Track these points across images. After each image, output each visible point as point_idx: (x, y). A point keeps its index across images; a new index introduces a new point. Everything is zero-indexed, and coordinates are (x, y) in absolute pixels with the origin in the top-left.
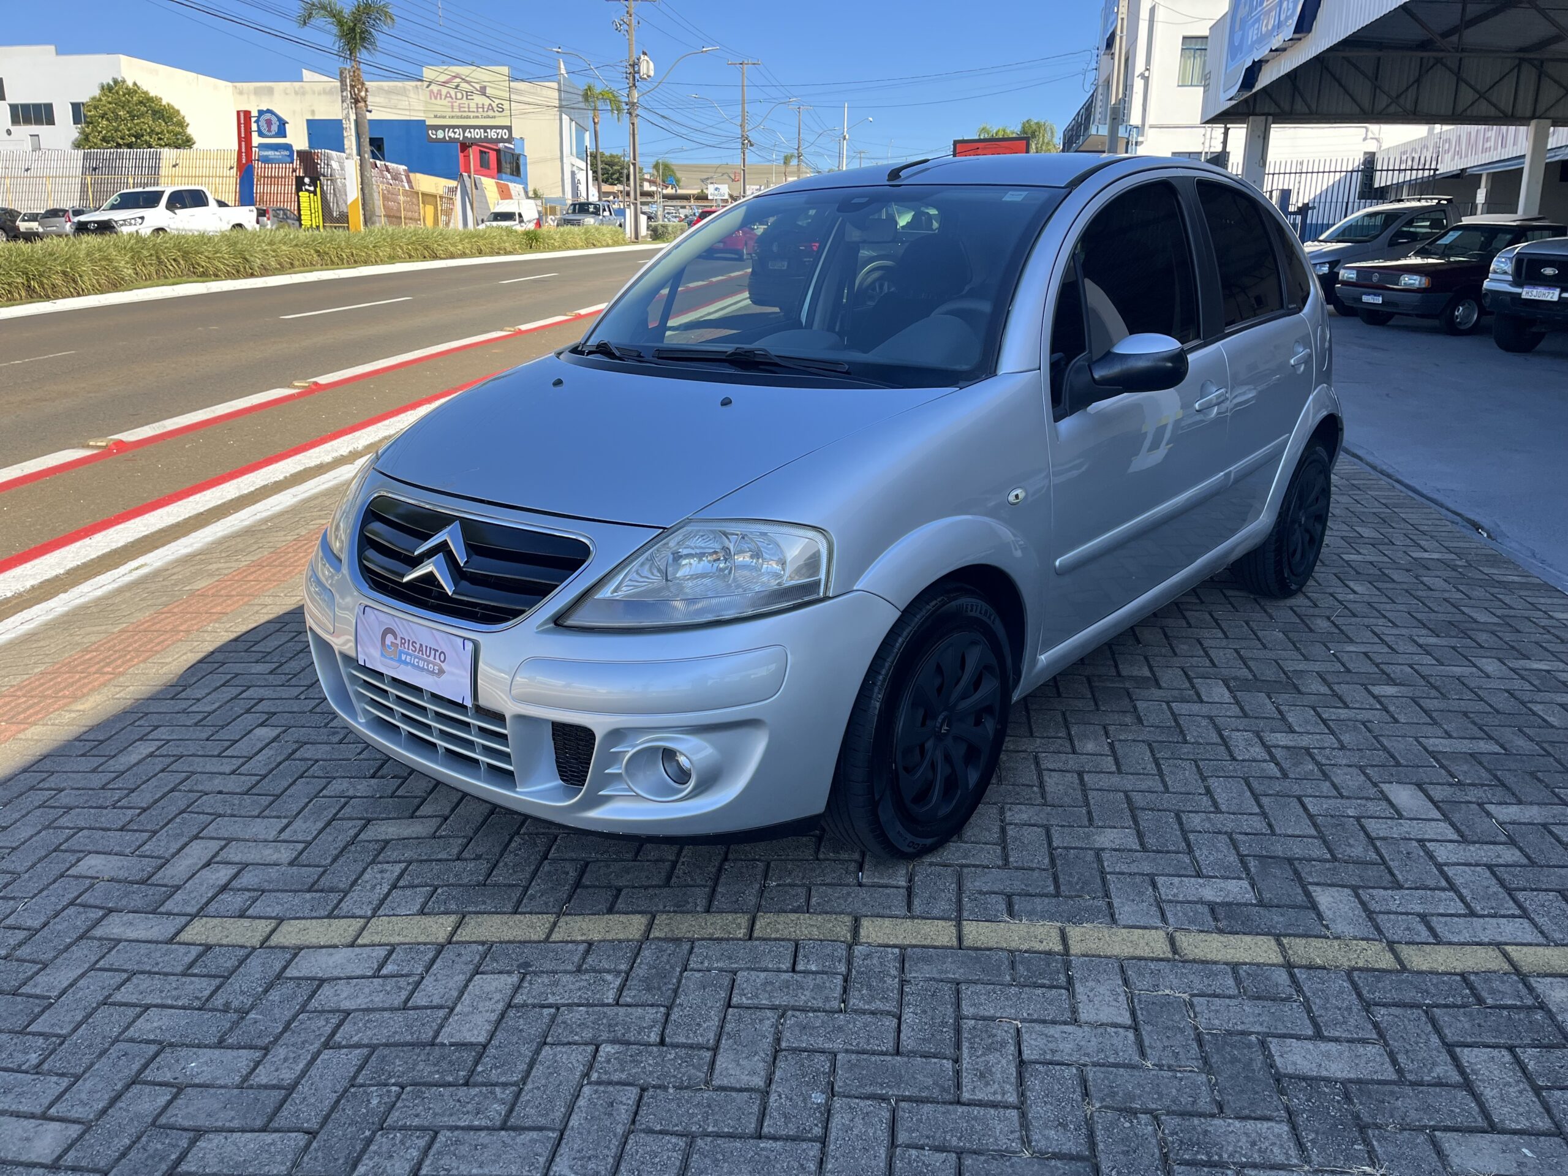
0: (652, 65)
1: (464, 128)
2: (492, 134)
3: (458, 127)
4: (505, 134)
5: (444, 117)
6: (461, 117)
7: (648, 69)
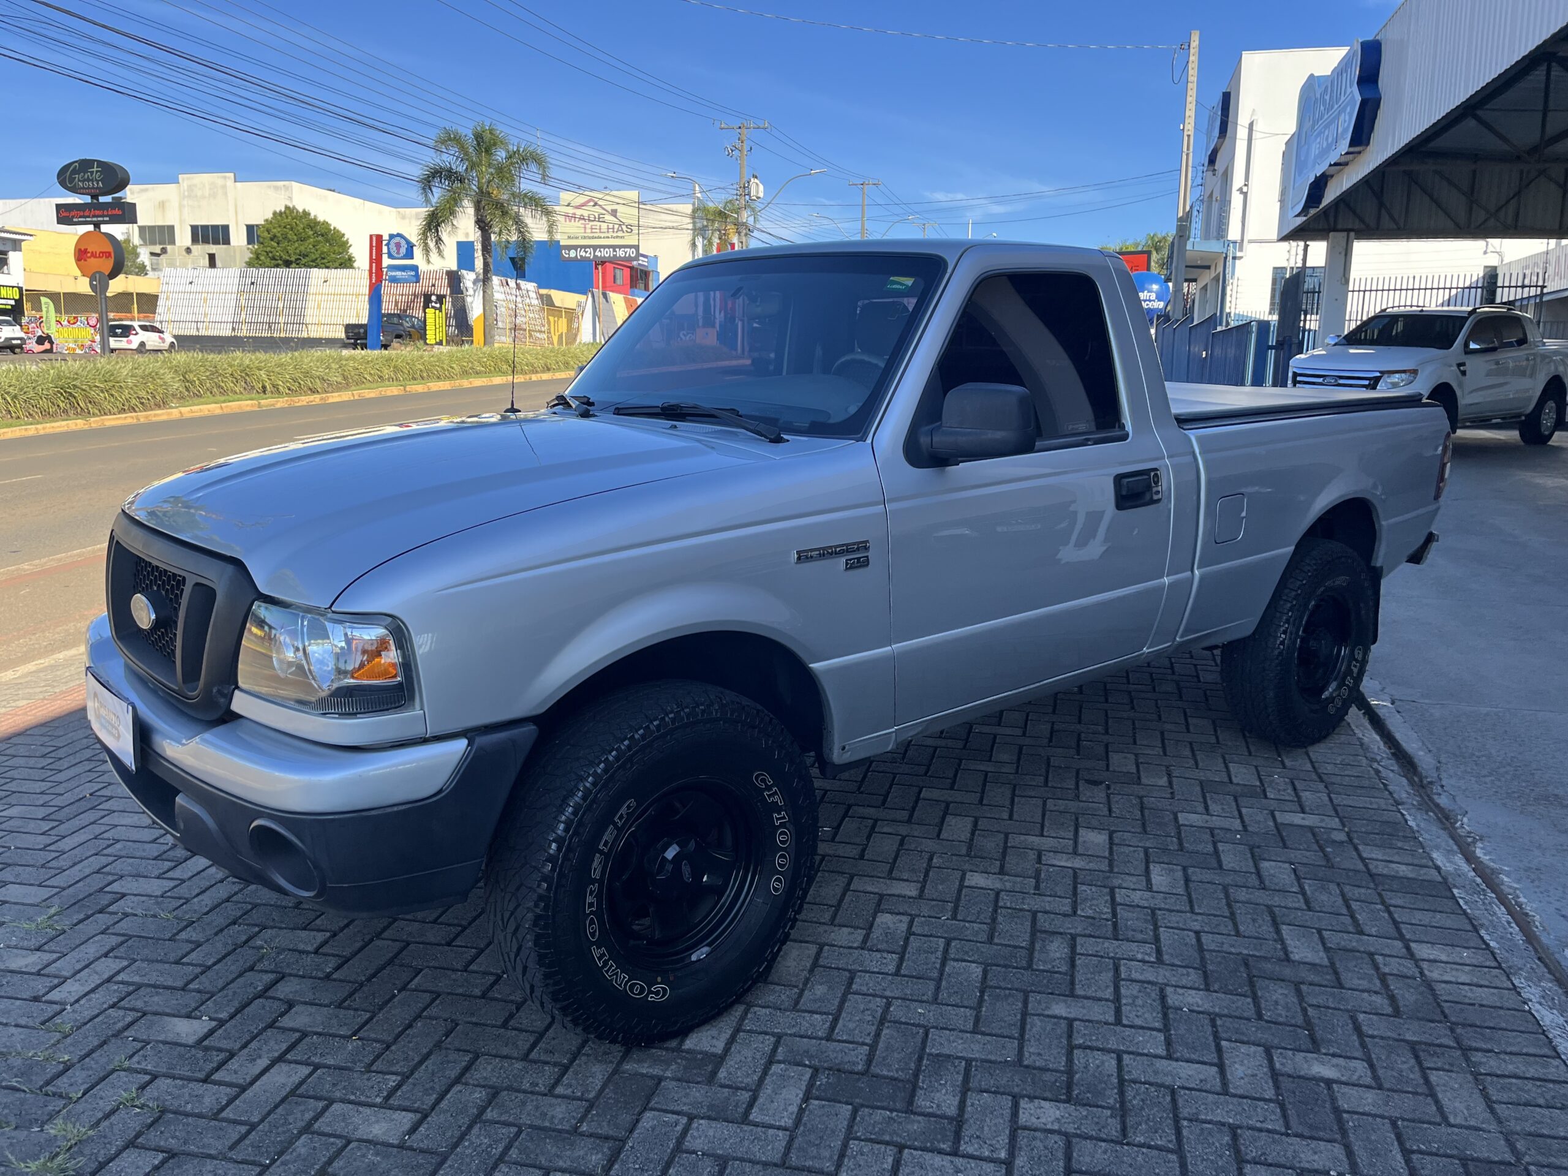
0: (761, 187)
1: (595, 247)
2: (620, 253)
3: (589, 247)
4: (632, 253)
5: (577, 238)
6: (590, 238)
7: (757, 192)
